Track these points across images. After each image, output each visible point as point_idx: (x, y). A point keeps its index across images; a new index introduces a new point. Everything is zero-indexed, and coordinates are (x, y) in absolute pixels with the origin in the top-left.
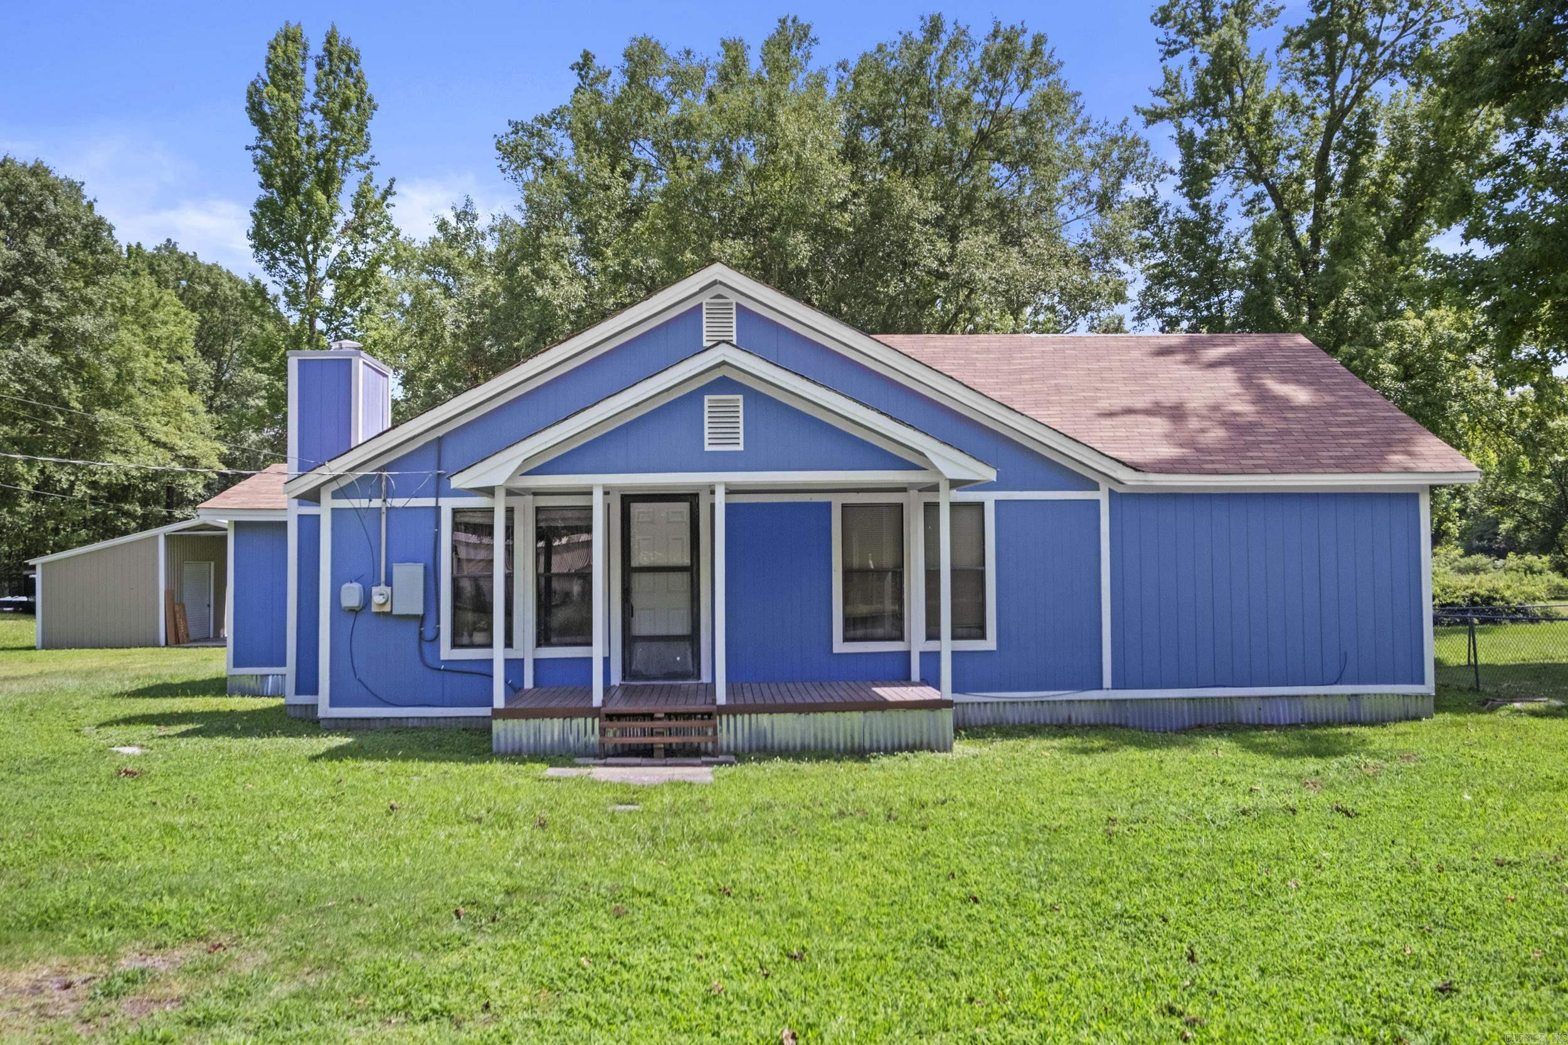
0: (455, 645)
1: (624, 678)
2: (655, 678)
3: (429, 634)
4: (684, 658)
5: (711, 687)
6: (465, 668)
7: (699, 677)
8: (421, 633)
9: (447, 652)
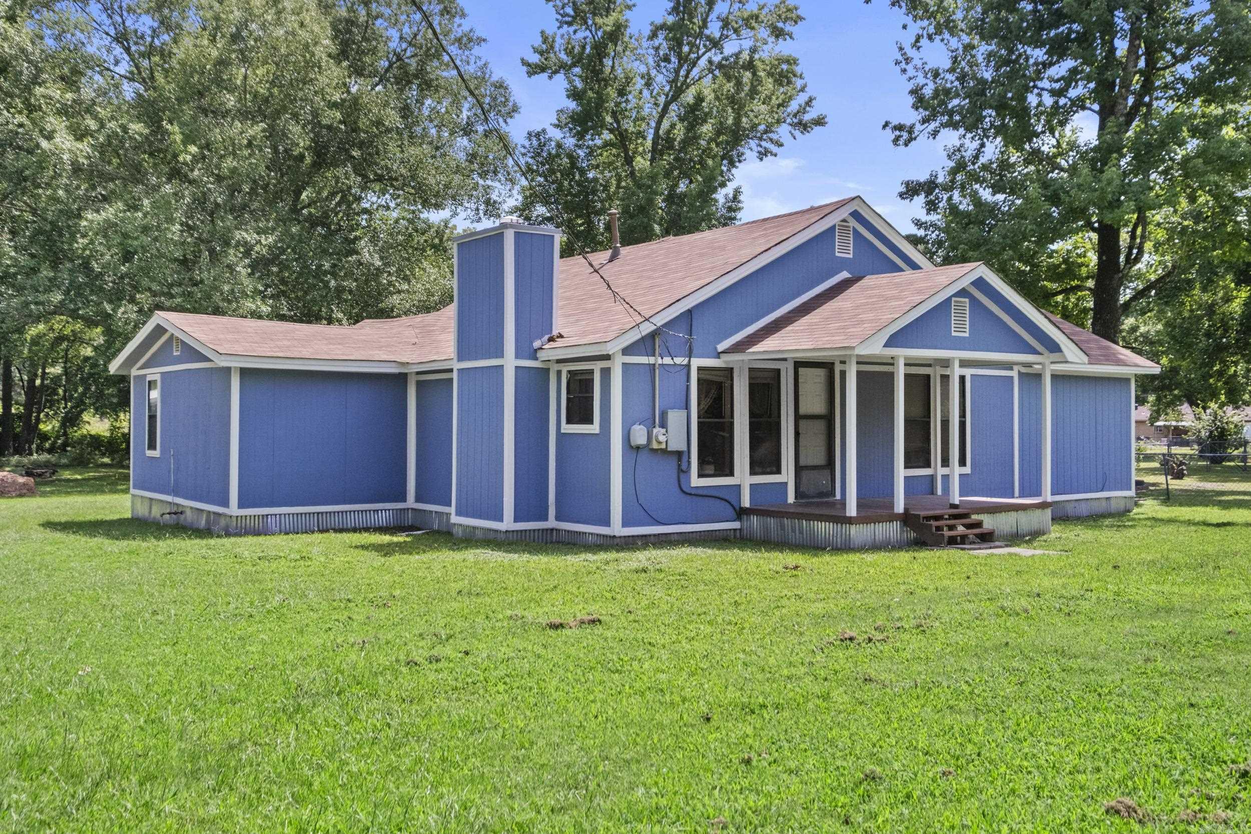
0: (700, 476)
1: (796, 498)
2: (813, 497)
3: (684, 467)
4: (827, 482)
5: (843, 503)
6: (705, 492)
7: (835, 496)
8: (679, 466)
9: (696, 481)
